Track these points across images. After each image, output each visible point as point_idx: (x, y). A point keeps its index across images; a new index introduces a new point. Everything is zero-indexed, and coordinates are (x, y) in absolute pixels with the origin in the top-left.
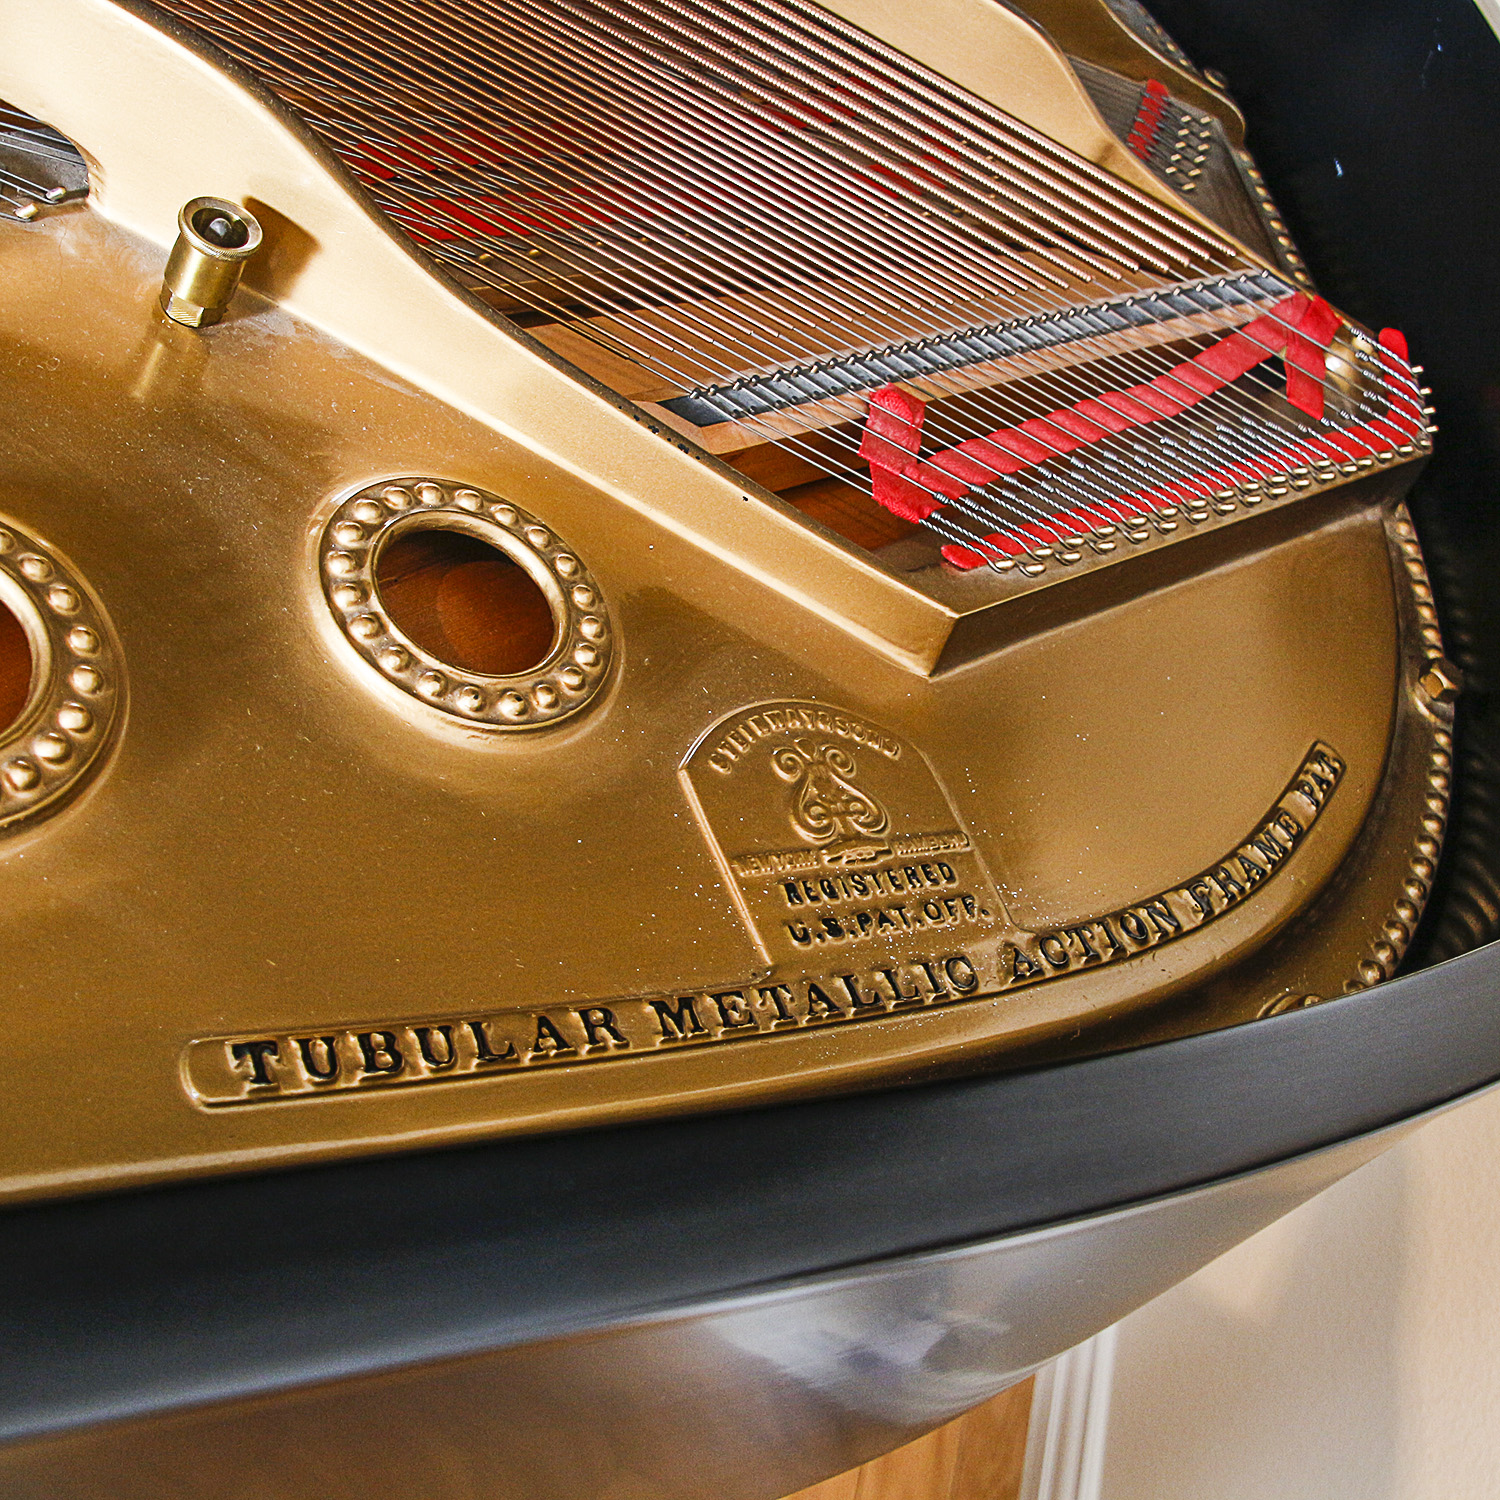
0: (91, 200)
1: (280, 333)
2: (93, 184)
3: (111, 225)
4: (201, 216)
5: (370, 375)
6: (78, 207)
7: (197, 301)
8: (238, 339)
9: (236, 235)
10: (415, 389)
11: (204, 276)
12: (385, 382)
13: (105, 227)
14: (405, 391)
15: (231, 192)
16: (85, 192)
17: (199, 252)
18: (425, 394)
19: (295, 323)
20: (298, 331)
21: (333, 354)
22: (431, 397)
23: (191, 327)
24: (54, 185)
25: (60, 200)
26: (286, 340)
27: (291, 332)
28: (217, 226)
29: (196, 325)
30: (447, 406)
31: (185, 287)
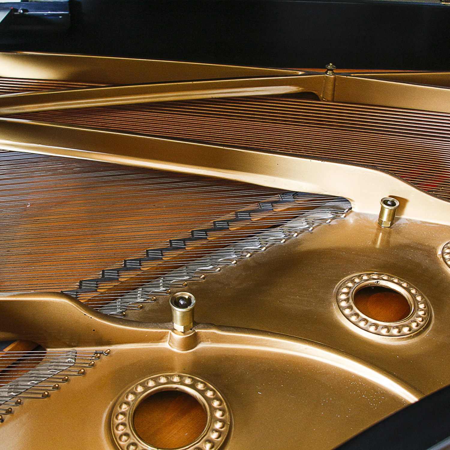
0: (352, 209)
1: (405, 223)
2: (352, 206)
3: (360, 213)
4: (385, 202)
5: (427, 225)
6: (351, 212)
7: (389, 221)
8: (398, 226)
9: (393, 204)
10: (438, 224)
11: (389, 215)
12: (431, 225)
13: (358, 214)
14: (436, 226)
15: (386, 196)
16: (351, 208)
17: (387, 209)
18: (440, 225)
19: (407, 220)
20: (408, 221)
21: (418, 223)
22: (442, 225)
23: (388, 227)
24: (345, 210)
25: (347, 212)
26: (407, 224)
27: (407, 222)
28: (389, 203)
29: (389, 226)
30: (446, 226)
31: (385, 218)
